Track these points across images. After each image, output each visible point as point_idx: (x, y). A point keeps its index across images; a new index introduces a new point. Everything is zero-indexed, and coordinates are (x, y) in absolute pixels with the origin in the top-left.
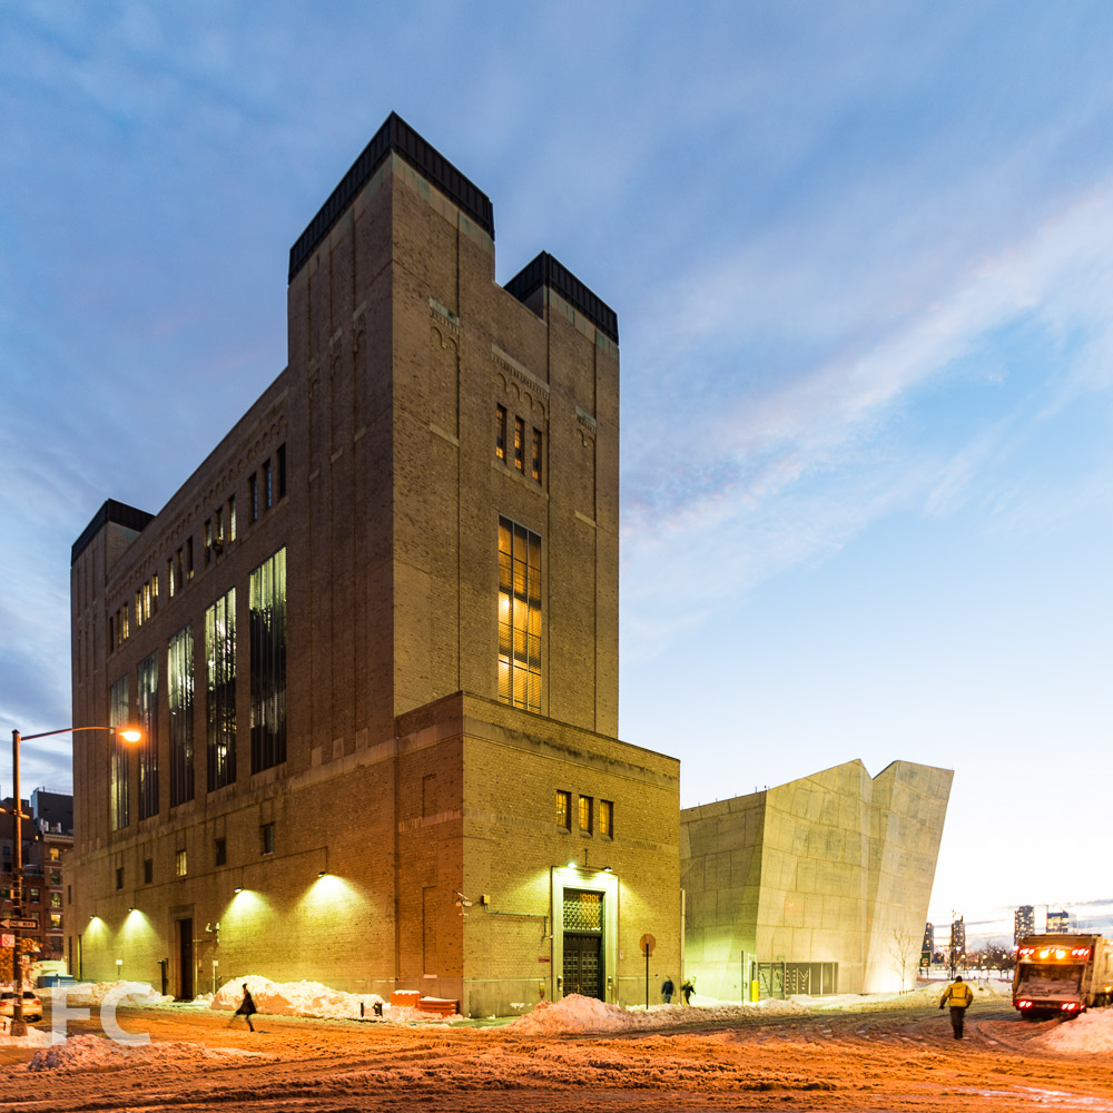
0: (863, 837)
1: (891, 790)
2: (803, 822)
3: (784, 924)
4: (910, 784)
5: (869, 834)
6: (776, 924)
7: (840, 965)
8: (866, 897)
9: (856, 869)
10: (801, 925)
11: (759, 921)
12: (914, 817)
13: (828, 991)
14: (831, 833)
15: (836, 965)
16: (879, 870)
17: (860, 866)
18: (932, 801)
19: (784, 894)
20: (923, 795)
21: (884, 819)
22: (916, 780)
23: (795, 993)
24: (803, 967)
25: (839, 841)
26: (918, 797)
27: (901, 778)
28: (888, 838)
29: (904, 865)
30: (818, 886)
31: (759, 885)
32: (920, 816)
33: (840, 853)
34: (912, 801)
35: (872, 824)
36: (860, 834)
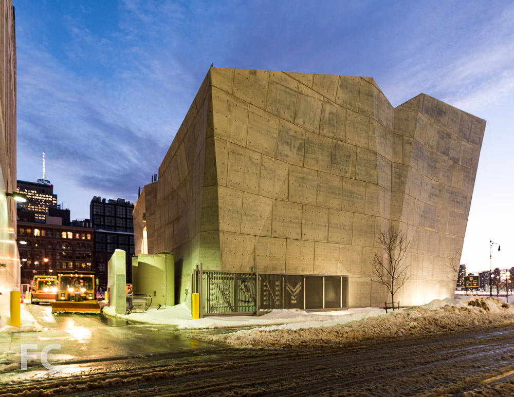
0: (379, 158)
1: (415, 120)
2: (291, 126)
3: (273, 234)
4: (439, 121)
5: (390, 157)
6: (259, 233)
7: (350, 280)
8: (388, 216)
9: (372, 187)
10: (299, 237)
11: (223, 226)
12: (446, 153)
13: (333, 305)
14: (336, 147)
15: (345, 279)
16: (404, 192)
17: (376, 184)
18: (463, 143)
19: (270, 202)
20: (454, 136)
21: (407, 147)
22: (445, 119)
23: (280, 307)
24: (295, 279)
25: (349, 157)
26: (449, 136)
27: (427, 112)
28: (412, 164)
29: (436, 195)
30: (321, 199)
31: (215, 184)
32: (452, 153)
33: (350, 169)
34: (442, 138)
35: (394, 149)
36: (375, 154)
